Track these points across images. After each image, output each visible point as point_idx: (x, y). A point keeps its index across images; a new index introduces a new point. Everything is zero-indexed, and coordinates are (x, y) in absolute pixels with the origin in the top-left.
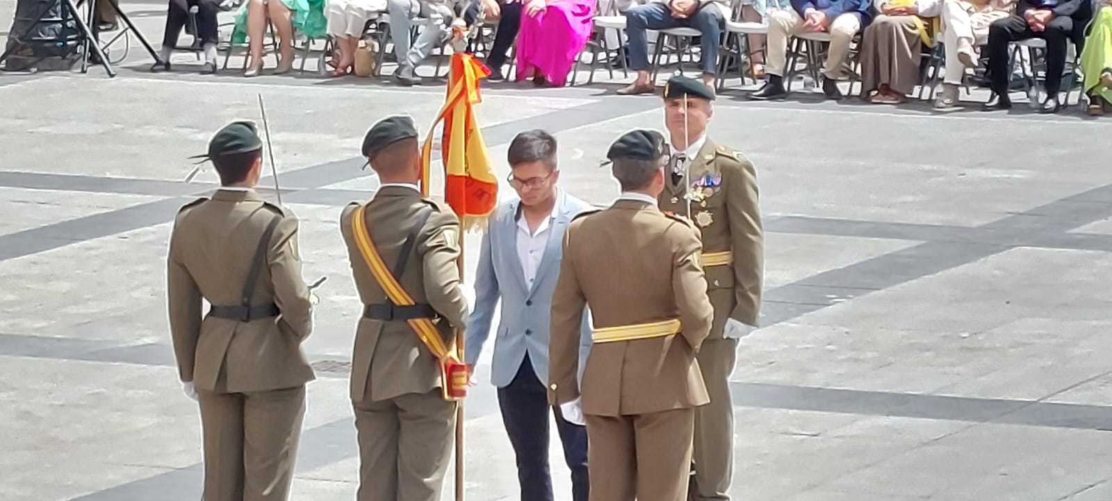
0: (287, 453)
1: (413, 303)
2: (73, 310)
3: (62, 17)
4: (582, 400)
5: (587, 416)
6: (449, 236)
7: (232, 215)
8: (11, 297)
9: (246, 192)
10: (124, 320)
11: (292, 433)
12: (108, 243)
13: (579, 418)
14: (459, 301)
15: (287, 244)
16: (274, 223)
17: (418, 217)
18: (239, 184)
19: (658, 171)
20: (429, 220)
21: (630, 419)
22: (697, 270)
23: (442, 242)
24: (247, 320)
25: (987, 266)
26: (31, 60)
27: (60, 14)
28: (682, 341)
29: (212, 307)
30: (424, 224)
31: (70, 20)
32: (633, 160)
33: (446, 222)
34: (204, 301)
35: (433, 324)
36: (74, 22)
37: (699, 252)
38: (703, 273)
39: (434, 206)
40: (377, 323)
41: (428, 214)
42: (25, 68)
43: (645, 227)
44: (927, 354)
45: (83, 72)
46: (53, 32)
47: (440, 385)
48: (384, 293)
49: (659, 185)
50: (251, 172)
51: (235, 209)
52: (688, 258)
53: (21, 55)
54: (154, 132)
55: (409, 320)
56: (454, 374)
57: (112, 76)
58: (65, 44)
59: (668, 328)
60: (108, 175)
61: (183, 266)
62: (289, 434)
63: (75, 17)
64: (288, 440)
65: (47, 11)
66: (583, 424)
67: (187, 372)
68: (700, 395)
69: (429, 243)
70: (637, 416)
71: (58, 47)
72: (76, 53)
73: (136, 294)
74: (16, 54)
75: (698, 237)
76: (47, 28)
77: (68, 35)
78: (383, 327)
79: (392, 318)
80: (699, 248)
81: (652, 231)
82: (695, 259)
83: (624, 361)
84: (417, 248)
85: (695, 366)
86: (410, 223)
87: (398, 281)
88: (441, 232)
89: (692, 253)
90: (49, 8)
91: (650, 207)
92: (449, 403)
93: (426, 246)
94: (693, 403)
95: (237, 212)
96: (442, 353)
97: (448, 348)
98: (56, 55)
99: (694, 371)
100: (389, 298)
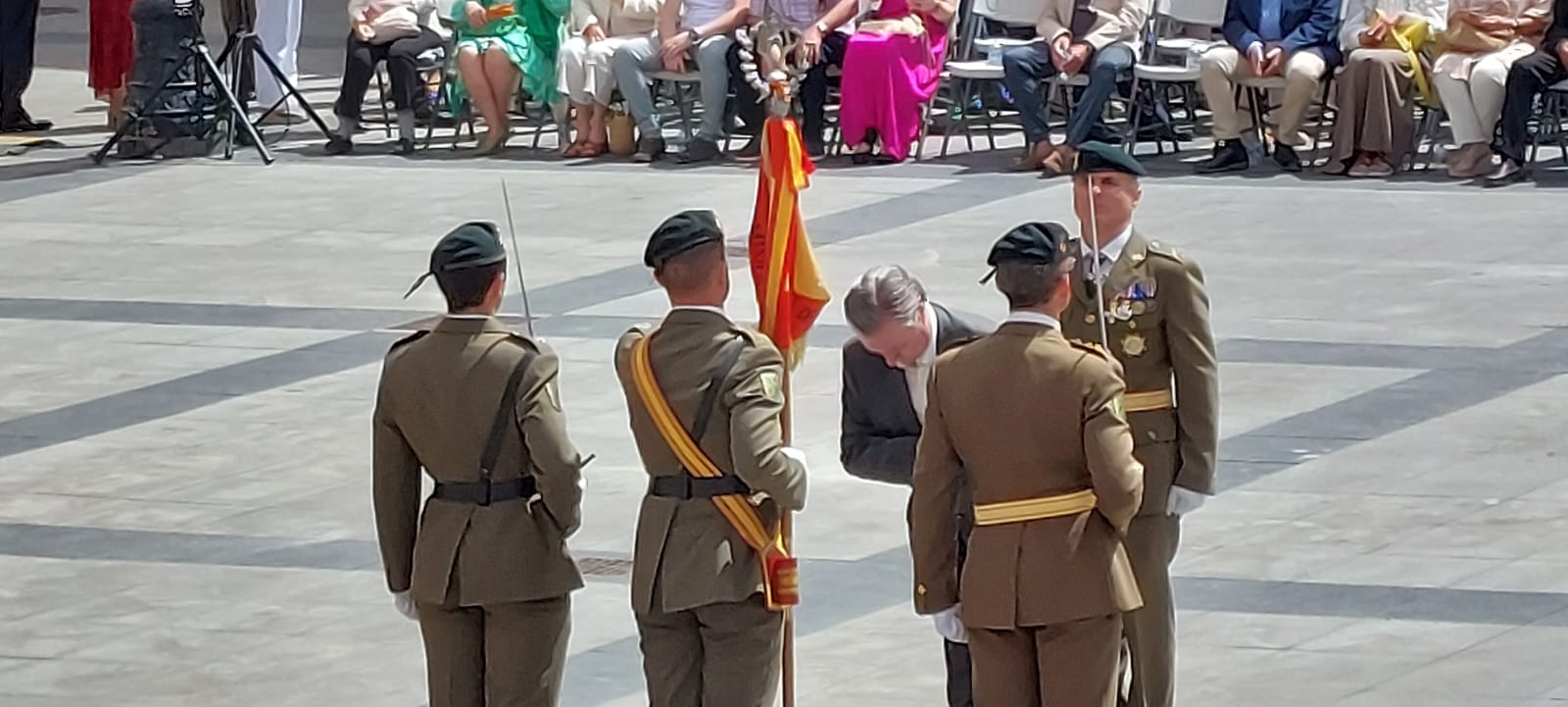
0: (547, 689)
1: (719, 474)
2: (227, 495)
3: (196, 80)
4: (962, 608)
5: (970, 630)
6: (768, 381)
7: (466, 352)
8: (140, 479)
9: (485, 320)
10: (301, 507)
11: (554, 664)
12: (274, 399)
13: (958, 631)
14: (784, 472)
15: (543, 391)
16: (525, 361)
17: (726, 352)
18: (473, 309)
19: (1060, 279)
20: (740, 358)
21: (1031, 631)
22: (1120, 423)
23: (758, 390)
24: (487, 504)
25: (1519, 404)
26: (154, 143)
27: (193, 76)
28: (1101, 522)
29: (437, 485)
30: (732, 365)
31: (208, 85)
32: (1026, 267)
33: (763, 360)
34: (424, 474)
35: (750, 505)
36: (212, 87)
37: (1122, 393)
38: (1128, 426)
39: (746, 337)
40: (671, 502)
41: (739, 349)
42: (147, 154)
43: (1043, 360)
44: (1440, 529)
45: (228, 157)
46: (184, 102)
47: (762, 590)
48: (679, 461)
49: (1063, 298)
50: (489, 294)
51: (470, 344)
52: (1108, 405)
53: (141, 135)
54: (331, 239)
55: (715, 498)
56: (779, 572)
57: (268, 162)
58: (201, 119)
59: (1078, 503)
60: (269, 303)
61: (395, 427)
62: (548, 666)
63: (215, 80)
64: (546, 672)
65: (176, 73)
66: (966, 642)
67: (400, 578)
68: (1130, 596)
69: (742, 393)
70: (1043, 627)
71: (193, 123)
72: (215, 131)
73: (316, 470)
74: (134, 135)
75: (1117, 372)
76: (175, 98)
77: (204, 105)
78: (677, 509)
79: (689, 496)
80: (1120, 390)
81: (1052, 367)
82: (1116, 406)
83: (1020, 550)
84: (723, 397)
85: (1120, 554)
86: (716, 361)
87: (697, 444)
88: (759, 375)
89: (1110, 398)
90: (180, 68)
91: (1051, 332)
92: (773, 612)
93: (734, 396)
94: (1121, 606)
95: (471, 348)
96: (763, 545)
97: (772, 538)
98: (189, 135)
99: (1120, 564)
100: (684, 468)
